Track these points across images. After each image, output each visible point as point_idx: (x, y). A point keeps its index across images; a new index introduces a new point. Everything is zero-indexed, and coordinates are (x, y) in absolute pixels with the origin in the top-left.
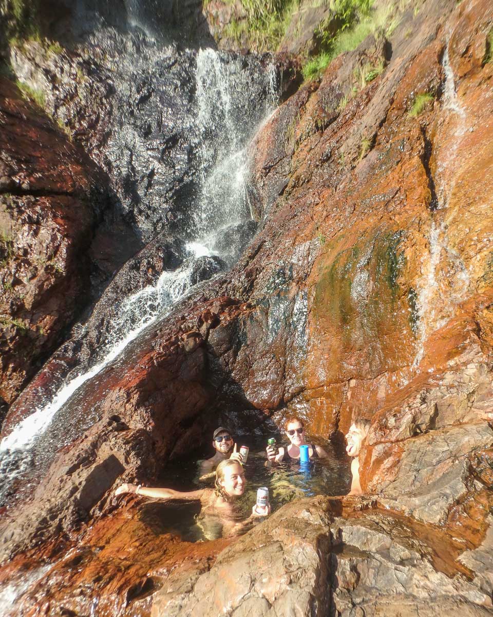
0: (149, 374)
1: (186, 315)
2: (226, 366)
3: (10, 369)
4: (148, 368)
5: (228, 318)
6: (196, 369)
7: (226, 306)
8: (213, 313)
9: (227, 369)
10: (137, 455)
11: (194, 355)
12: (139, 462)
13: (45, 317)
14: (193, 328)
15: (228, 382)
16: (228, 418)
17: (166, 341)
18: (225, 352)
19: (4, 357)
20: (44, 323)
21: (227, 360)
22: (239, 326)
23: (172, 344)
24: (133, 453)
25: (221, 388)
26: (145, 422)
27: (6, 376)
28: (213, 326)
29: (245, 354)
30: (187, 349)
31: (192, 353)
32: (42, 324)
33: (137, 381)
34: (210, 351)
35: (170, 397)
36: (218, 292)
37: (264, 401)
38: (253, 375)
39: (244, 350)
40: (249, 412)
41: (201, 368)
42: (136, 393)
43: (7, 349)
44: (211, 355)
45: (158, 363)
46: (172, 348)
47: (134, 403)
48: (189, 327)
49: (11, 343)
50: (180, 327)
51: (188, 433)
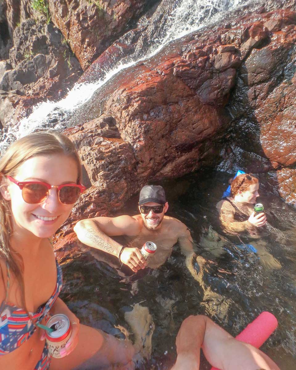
0: (162, 83)
1: (233, 24)
2: (253, 99)
3: (86, 43)
4: (164, 76)
5: (282, 41)
6: (219, 92)
7: (287, 23)
8: (266, 29)
9: (252, 103)
10: (106, 177)
11: (222, 76)
12: (105, 185)
13: (120, 4)
14: (233, 41)
15: (248, 117)
16: (232, 151)
17: (197, 48)
18: (260, 82)
19: (83, 31)
20: (118, 9)
21: (257, 93)
22: (291, 55)
23: (202, 54)
24: (101, 173)
25: (238, 119)
26: (135, 137)
27: (83, 48)
28: (259, 45)
29: (282, 93)
30: (217, 66)
31: (221, 72)
32: (116, 10)
33: (144, 87)
34: (242, 75)
35: (176, 116)
36: (282, 6)
37: (277, 153)
38: (280, 120)
39: (283, 88)
40: (256, 156)
41: (224, 93)
42: (138, 101)
43: (86, 25)
44: (241, 81)
45: (177, 72)
46: (200, 59)
47: (130, 113)
48: (230, 38)
49: (90, 20)
50: (220, 37)
51: (183, 158)
